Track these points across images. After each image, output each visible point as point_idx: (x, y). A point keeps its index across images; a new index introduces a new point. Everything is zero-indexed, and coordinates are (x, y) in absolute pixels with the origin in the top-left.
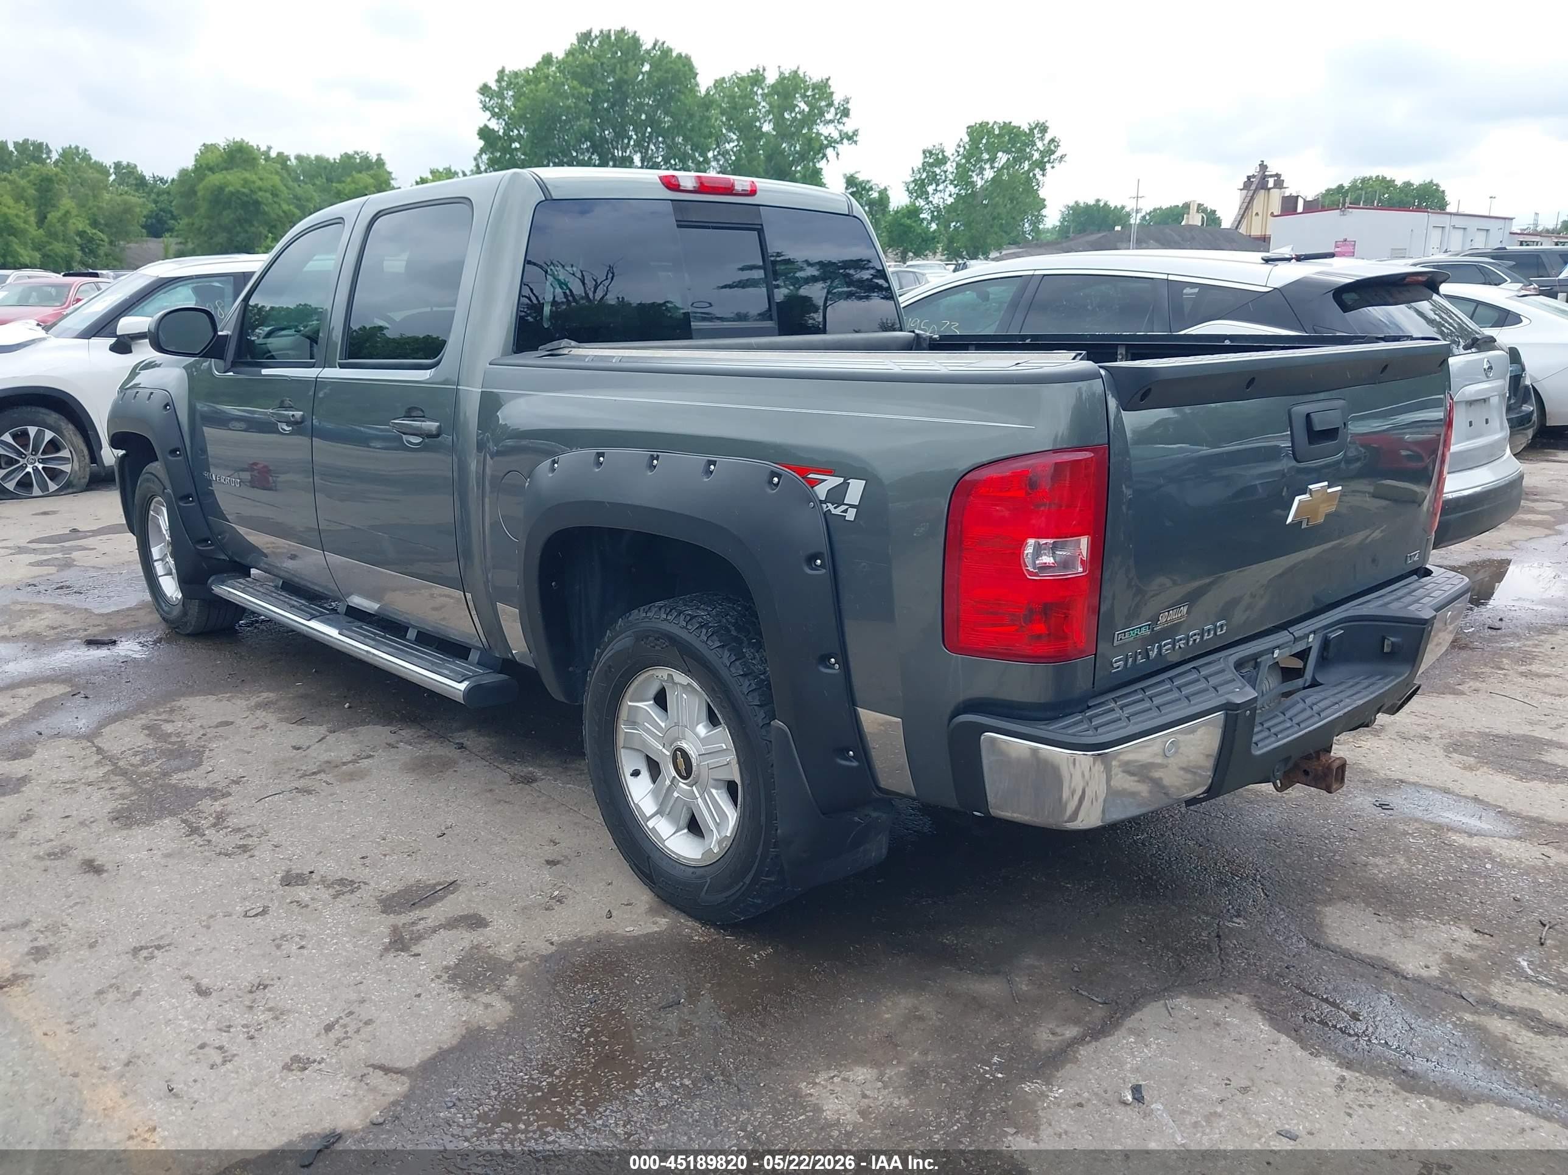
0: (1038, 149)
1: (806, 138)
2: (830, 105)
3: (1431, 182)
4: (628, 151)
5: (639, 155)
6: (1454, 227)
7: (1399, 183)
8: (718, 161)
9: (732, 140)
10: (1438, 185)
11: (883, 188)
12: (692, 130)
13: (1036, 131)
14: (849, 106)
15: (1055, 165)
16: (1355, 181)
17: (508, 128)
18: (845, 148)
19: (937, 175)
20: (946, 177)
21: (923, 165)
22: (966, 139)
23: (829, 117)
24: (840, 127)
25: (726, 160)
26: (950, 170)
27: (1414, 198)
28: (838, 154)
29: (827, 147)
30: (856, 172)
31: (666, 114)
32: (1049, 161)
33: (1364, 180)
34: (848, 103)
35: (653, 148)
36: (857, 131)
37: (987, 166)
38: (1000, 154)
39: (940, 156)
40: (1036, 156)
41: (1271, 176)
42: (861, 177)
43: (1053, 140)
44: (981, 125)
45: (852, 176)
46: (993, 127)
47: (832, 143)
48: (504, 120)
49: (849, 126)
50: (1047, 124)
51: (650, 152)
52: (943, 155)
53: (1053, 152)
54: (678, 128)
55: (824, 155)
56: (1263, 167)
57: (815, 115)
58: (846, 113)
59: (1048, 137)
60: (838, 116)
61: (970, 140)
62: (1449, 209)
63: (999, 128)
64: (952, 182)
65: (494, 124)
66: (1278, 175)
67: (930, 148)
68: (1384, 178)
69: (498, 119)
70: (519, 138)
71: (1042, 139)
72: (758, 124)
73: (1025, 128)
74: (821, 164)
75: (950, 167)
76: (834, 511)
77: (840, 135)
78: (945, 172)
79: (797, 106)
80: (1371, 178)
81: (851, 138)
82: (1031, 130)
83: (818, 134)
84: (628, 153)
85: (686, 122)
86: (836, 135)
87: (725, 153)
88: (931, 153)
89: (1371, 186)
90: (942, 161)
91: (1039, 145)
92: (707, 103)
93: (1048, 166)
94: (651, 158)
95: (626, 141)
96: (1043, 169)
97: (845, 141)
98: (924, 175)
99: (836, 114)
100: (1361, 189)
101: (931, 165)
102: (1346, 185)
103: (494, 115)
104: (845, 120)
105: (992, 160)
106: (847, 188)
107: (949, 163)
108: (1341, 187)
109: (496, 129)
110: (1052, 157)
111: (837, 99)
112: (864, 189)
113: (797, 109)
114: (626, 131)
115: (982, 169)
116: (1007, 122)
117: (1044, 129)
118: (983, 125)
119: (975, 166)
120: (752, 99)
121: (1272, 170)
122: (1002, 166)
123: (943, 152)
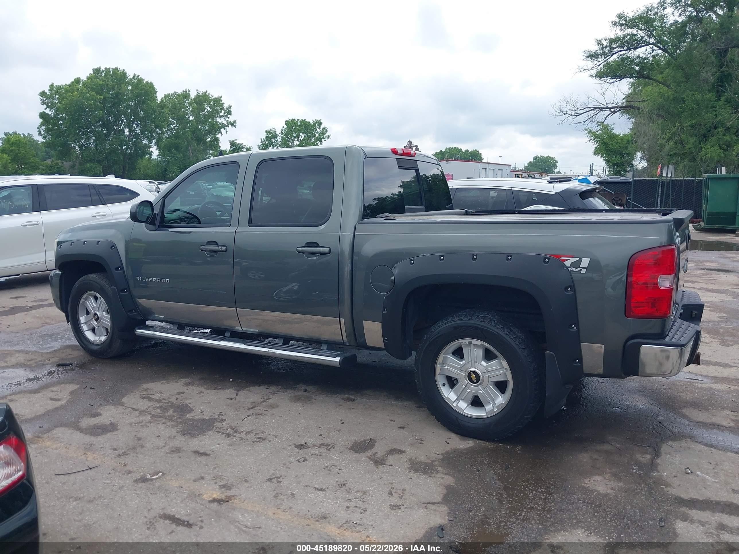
0: (318, 133)
1: (211, 124)
2: (223, 109)
3: (476, 150)
4: (122, 127)
5: (127, 129)
6: (490, 169)
7: (463, 150)
8: (167, 133)
9: (174, 124)
10: (478, 151)
11: (248, 147)
12: (155, 118)
13: (316, 124)
14: (231, 110)
15: (326, 139)
16: (447, 149)
17: (56, 113)
18: (230, 128)
19: (273, 142)
20: (277, 143)
21: (266, 138)
22: (285, 127)
23: (221, 114)
24: (227, 119)
25: (172, 133)
26: (279, 140)
27: (470, 157)
28: (227, 131)
29: (221, 128)
30: (235, 140)
31: (142, 110)
32: (323, 138)
33: (450, 149)
34: (230, 108)
35: (135, 126)
36: (235, 121)
37: (296, 139)
38: (301, 134)
39: (274, 134)
40: (317, 135)
41: (414, 146)
42: (238, 142)
43: (324, 128)
44: (292, 120)
45: (233, 141)
46: (297, 122)
47: (224, 126)
48: (54, 109)
49: (231, 119)
50: (321, 121)
51: (133, 128)
52: (275, 134)
53: (325, 134)
54: (147, 117)
55: (220, 132)
56: (410, 142)
57: (215, 113)
58: (230, 113)
59: (322, 127)
60: (226, 114)
61: (287, 127)
62: (483, 161)
63: (300, 122)
64: (280, 146)
65: (48, 111)
66: (416, 146)
67: (269, 130)
68: (458, 148)
69: (50, 109)
70: (62, 119)
71: (319, 128)
72: (187, 116)
73: (311, 122)
74: (219, 136)
75: (279, 139)
76: (574, 270)
77: (227, 123)
78: (277, 141)
79: (206, 109)
80: (452, 148)
81: (233, 124)
82: (314, 124)
83: (216, 122)
84: (122, 128)
85: (152, 114)
86: (225, 123)
87: (171, 130)
88: (269, 132)
89: (453, 152)
90: (275, 136)
91: (318, 130)
92: (162, 106)
93: (323, 140)
94: (134, 131)
95: (120, 122)
96: (321, 141)
97: (230, 126)
98: (267, 142)
99: (225, 113)
100: (449, 152)
101: (270, 138)
102: (443, 151)
103: (48, 107)
104: (229, 116)
105: (298, 136)
106: (231, 147)
107: (278, 137)
108: (441, 151)
109: (50, 114)
110: (324, 136)
111: (225, 106)
112: (239, 147)
113: (206, 110)
114: (121, 118)
115: (293, 141)
116: (303, 119)
117: (320, 123)
118: (293, 120)
119: (290, 139)
120: (184, 105)
121: (414, 144)
122: (302, 140)
123: (275, 132)
